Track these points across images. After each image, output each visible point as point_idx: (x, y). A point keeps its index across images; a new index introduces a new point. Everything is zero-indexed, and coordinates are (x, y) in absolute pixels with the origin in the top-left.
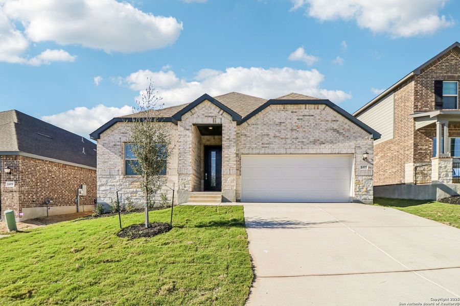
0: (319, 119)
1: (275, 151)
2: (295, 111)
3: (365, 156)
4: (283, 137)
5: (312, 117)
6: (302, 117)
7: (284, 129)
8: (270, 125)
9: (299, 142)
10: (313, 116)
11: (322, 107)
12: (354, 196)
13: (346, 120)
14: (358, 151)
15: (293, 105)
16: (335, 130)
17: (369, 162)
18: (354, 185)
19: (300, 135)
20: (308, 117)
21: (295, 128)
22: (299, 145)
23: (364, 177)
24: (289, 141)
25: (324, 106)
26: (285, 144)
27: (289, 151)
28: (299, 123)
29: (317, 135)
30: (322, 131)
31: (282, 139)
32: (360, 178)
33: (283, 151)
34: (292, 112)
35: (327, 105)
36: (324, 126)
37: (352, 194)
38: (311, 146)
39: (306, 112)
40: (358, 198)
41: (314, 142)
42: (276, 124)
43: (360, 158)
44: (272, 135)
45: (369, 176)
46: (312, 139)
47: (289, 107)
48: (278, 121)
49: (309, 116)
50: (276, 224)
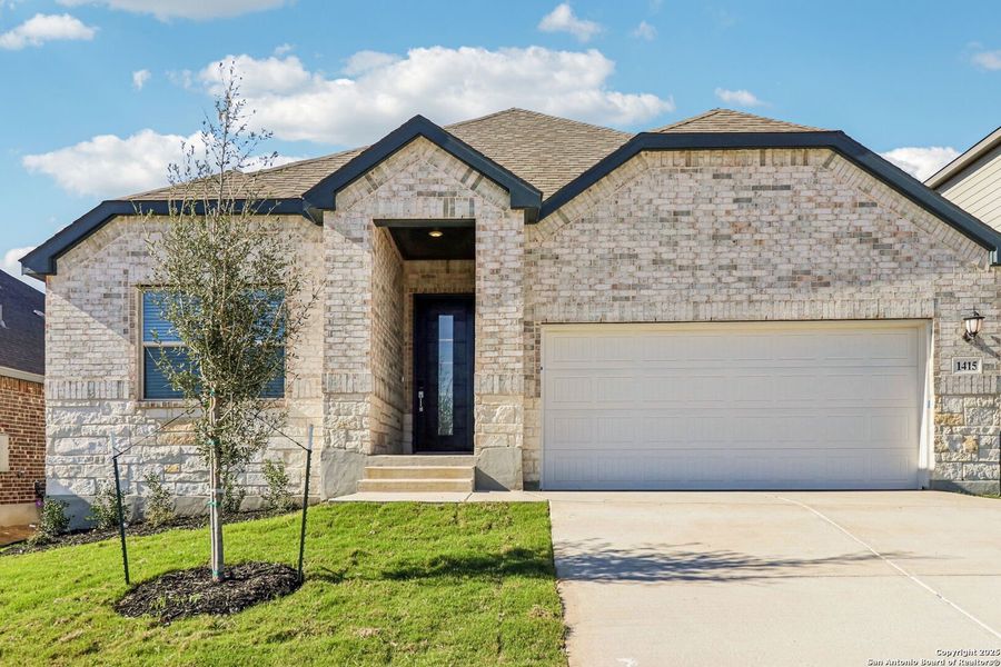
0: (810, 200)
1: (658, 313)
2: (725, 170)
3: (972, 325)
4: (685, 263)
5: (786, 193)
6: (751, 194)
7: (688, 237)
8: (641, 220)
9: (740, 280)
10: (788, 187)
11: (819, 156)
12: (932, 466)
13: (905, 201)
14: (946, 309)
15: (718, 153)
16: (863, 237)
17: (984, 348)
18: (932, 428)
19: (744, 256)
20: (771, 193)
21: (725, 231)
22: (739, 291)
23: (968, 401)
24: (705, 278)
25: (827, 153)
26: (692, 286)
27: (706, 312)
28: (741, 214)
29: (802, 253)
30: (820, 242)
31: (681, 268)
32: (953, 405)
33: (684, 312)
34: (716, 176)
35: (836, 150)
36: (824, 219)
37: (926, 459)
38: (782, 292)
39: (764, 175)
40: (949, 474)
41: (794, 279)
42: (662, 220)
43: (951, 332)
44: (646, 255)
45: (986, 396)
46: (785, 269)
47: (705, 158)
48: (666, 207)
49: (774, 188)
50: (661, 567)
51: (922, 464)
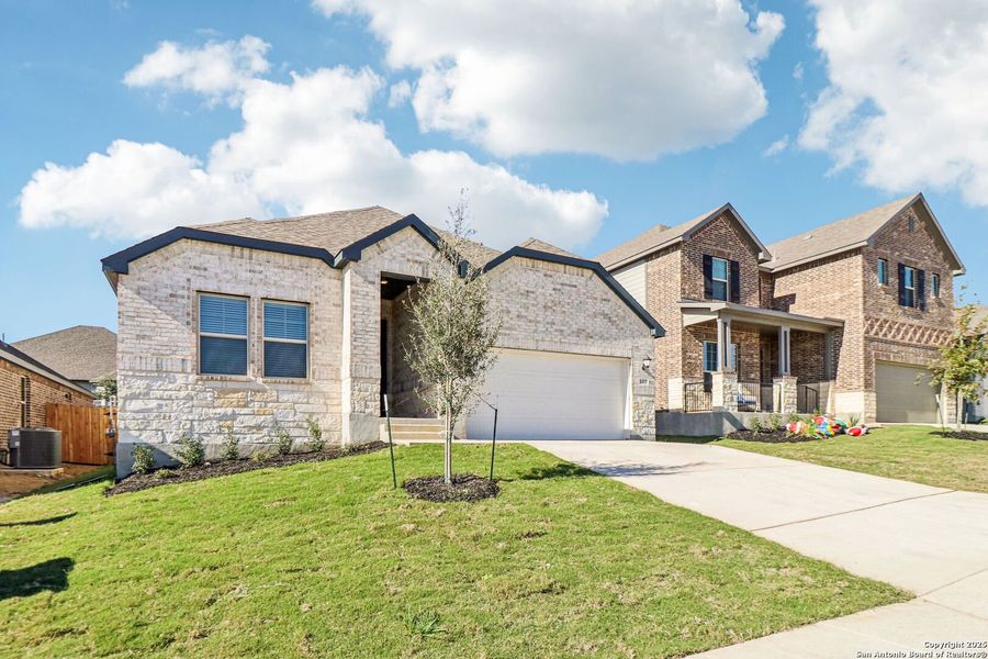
0: (584, 294)
1: (520, 344)
2: (549, 273)
3: (647, 363)
4: (532, 319)
5: (574, 289)
6: (559, 287)
7: (533, 305)
8: (512, 293)
9: (556, 330)
10: (575, 286)
11: (588, 273)
12: (632, 428)
13: (621, 301)
14: (636, 354)
15: (546, 263)
16: (605, 316)
17: (649, 374)
18: (632, 410)
19: (558, 318)
20: (568, 288)
21: (549, 305)
22: (556, 337)
23: (644, 398)
24: (541, 328)
25: (591, 272)
26: (535, 331)
27: (542, 346)
28: (556, 296)
29: (582, 320)
30: (589, 316)
31: (530, 321)
32: (639, 399)
33: (532, 345)
34: (545, 275)
35: (595, 271)
36: (591, 307)
37: (628, 425)
38: (574, 339)
39: (565, 278)
40: (638, 432)
41: (579, 332)
42: (522, 294)
43: (638, 364)
44: (514, 313)
45: (650, 396)
46: (575, 327)
47: (540, 264)
48: (524, 288)
49: (570, 286)
51: (626, 427)
